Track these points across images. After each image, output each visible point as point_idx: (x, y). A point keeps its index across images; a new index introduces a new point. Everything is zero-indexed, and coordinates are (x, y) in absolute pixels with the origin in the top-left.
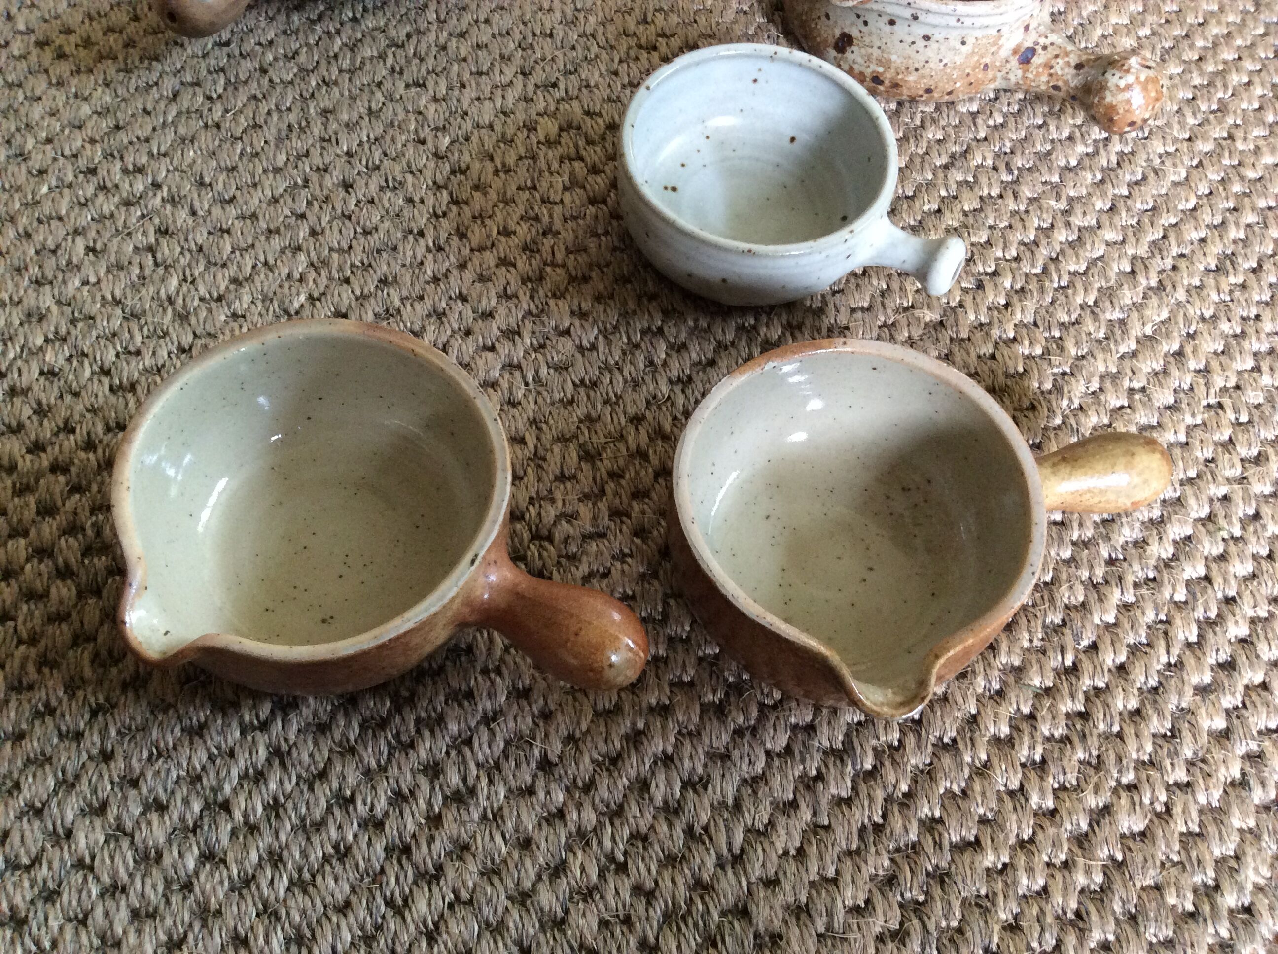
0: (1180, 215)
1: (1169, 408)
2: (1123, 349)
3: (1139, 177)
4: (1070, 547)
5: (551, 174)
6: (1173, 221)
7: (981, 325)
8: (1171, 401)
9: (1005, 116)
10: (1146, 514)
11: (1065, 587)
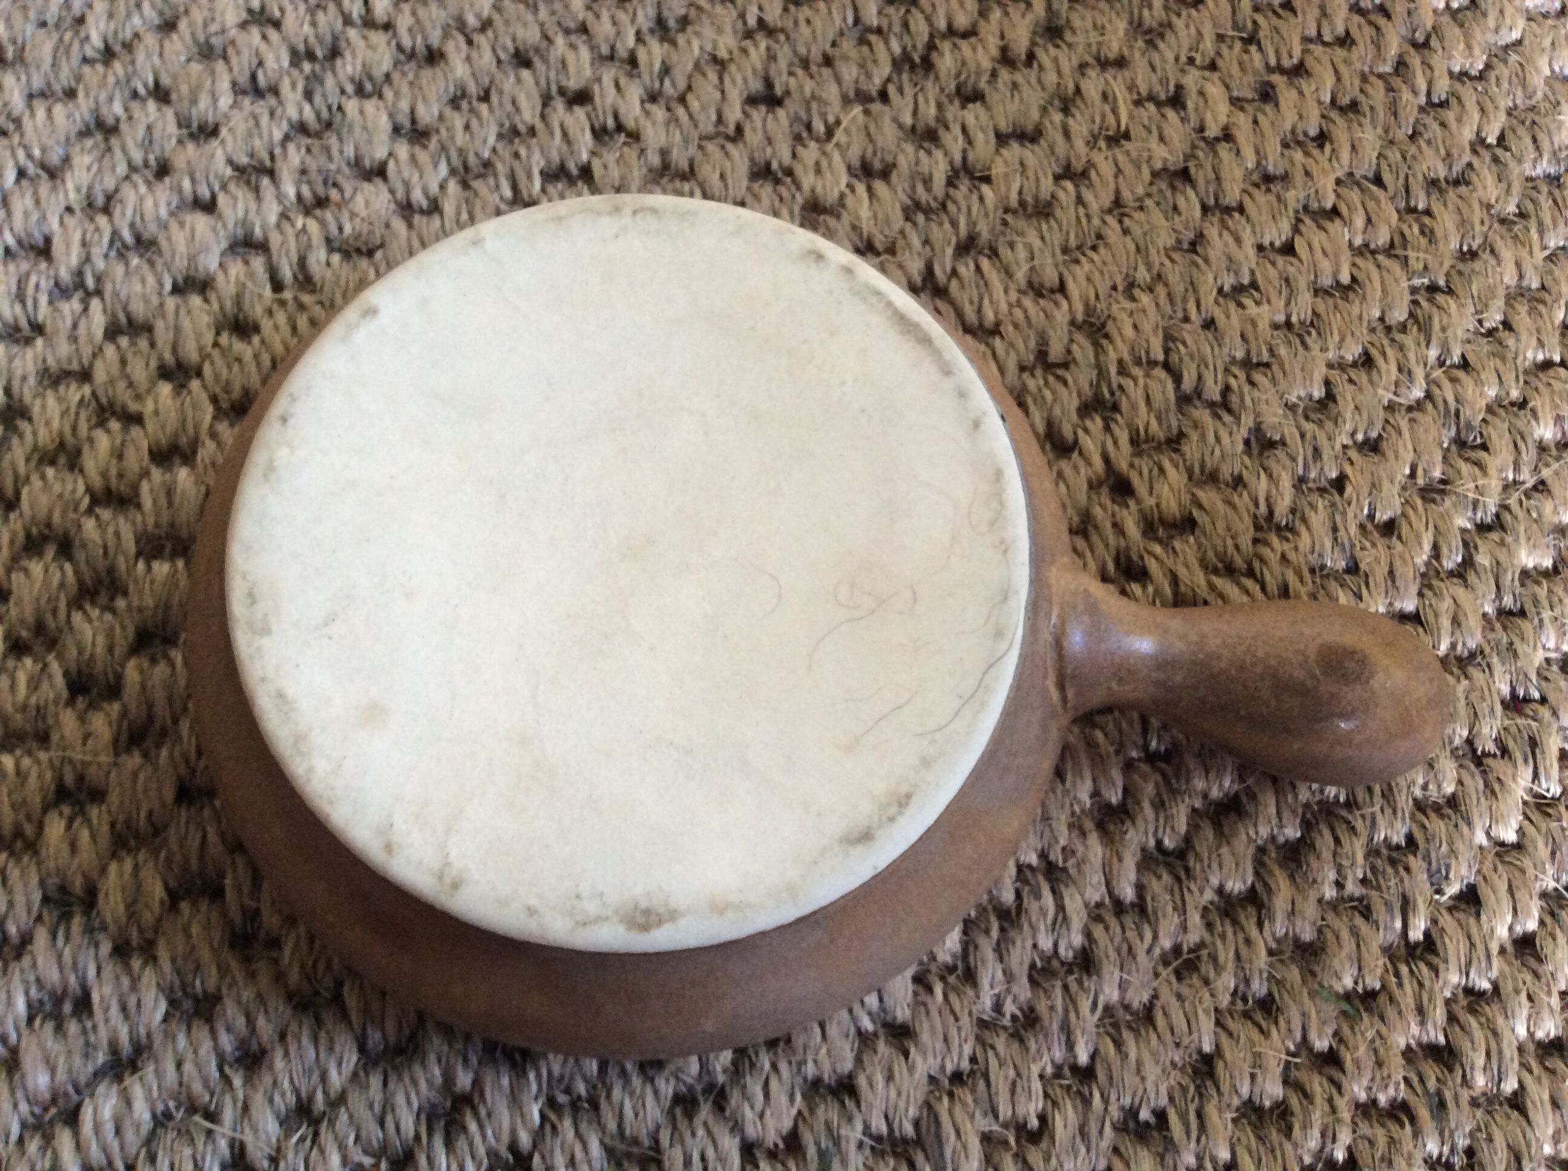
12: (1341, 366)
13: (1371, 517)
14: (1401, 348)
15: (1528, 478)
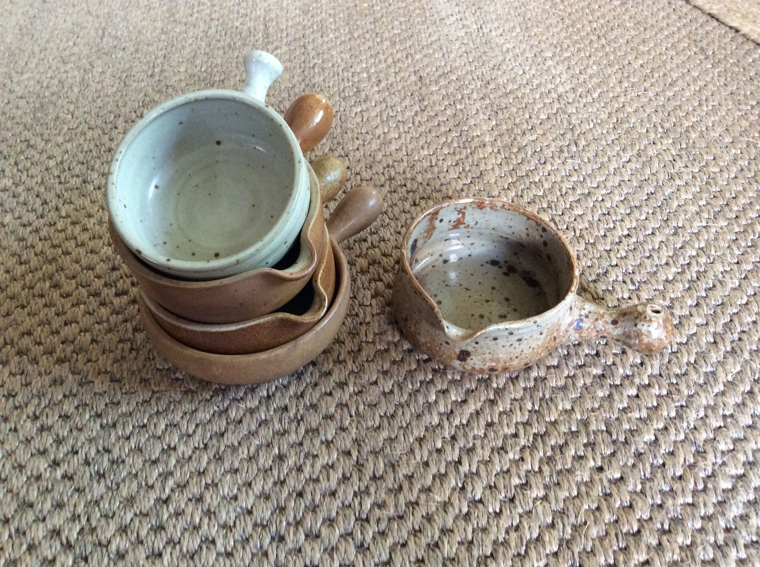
0: (739, 308)
1: (749, 427)
2: (716, 390)
3: (711, 286)
4: (700, 521)
5: (364, 289)
6: (735, 311)
7: (628, 376)
8: (750, 422)
9: (627, 252)
10: (745, 497)
11: (700, 548)
12: (659, 430)
13: (674, 474)
14: (675, 424)
15: (719, 461)
